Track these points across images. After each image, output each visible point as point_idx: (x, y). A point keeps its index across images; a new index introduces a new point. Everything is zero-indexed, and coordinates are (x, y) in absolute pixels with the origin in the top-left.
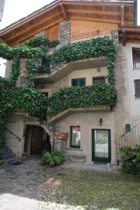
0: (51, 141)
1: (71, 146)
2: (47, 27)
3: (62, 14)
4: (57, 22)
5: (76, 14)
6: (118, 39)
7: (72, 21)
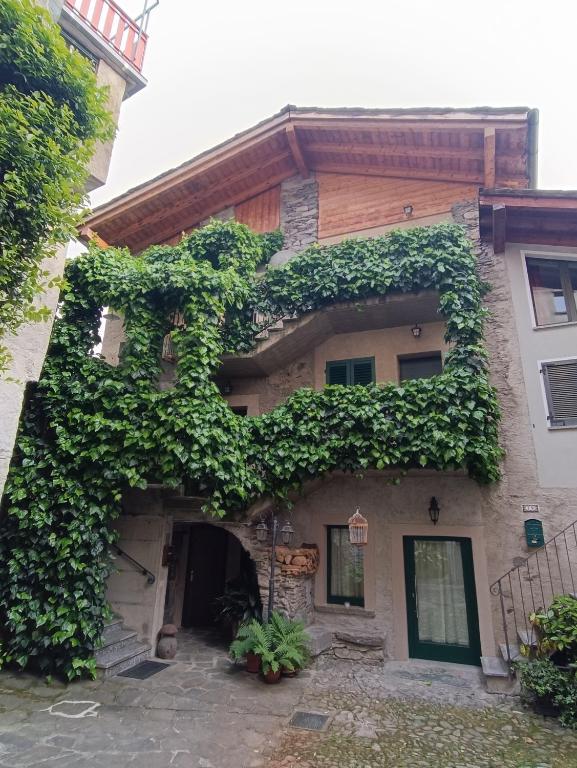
0: (263, 581)
1: (331, 599)
2: (242, 196)
3: (292, 157)
4: (273, 181)
5: (336, 158)
6: (476, 233)
7: (321, 179)
